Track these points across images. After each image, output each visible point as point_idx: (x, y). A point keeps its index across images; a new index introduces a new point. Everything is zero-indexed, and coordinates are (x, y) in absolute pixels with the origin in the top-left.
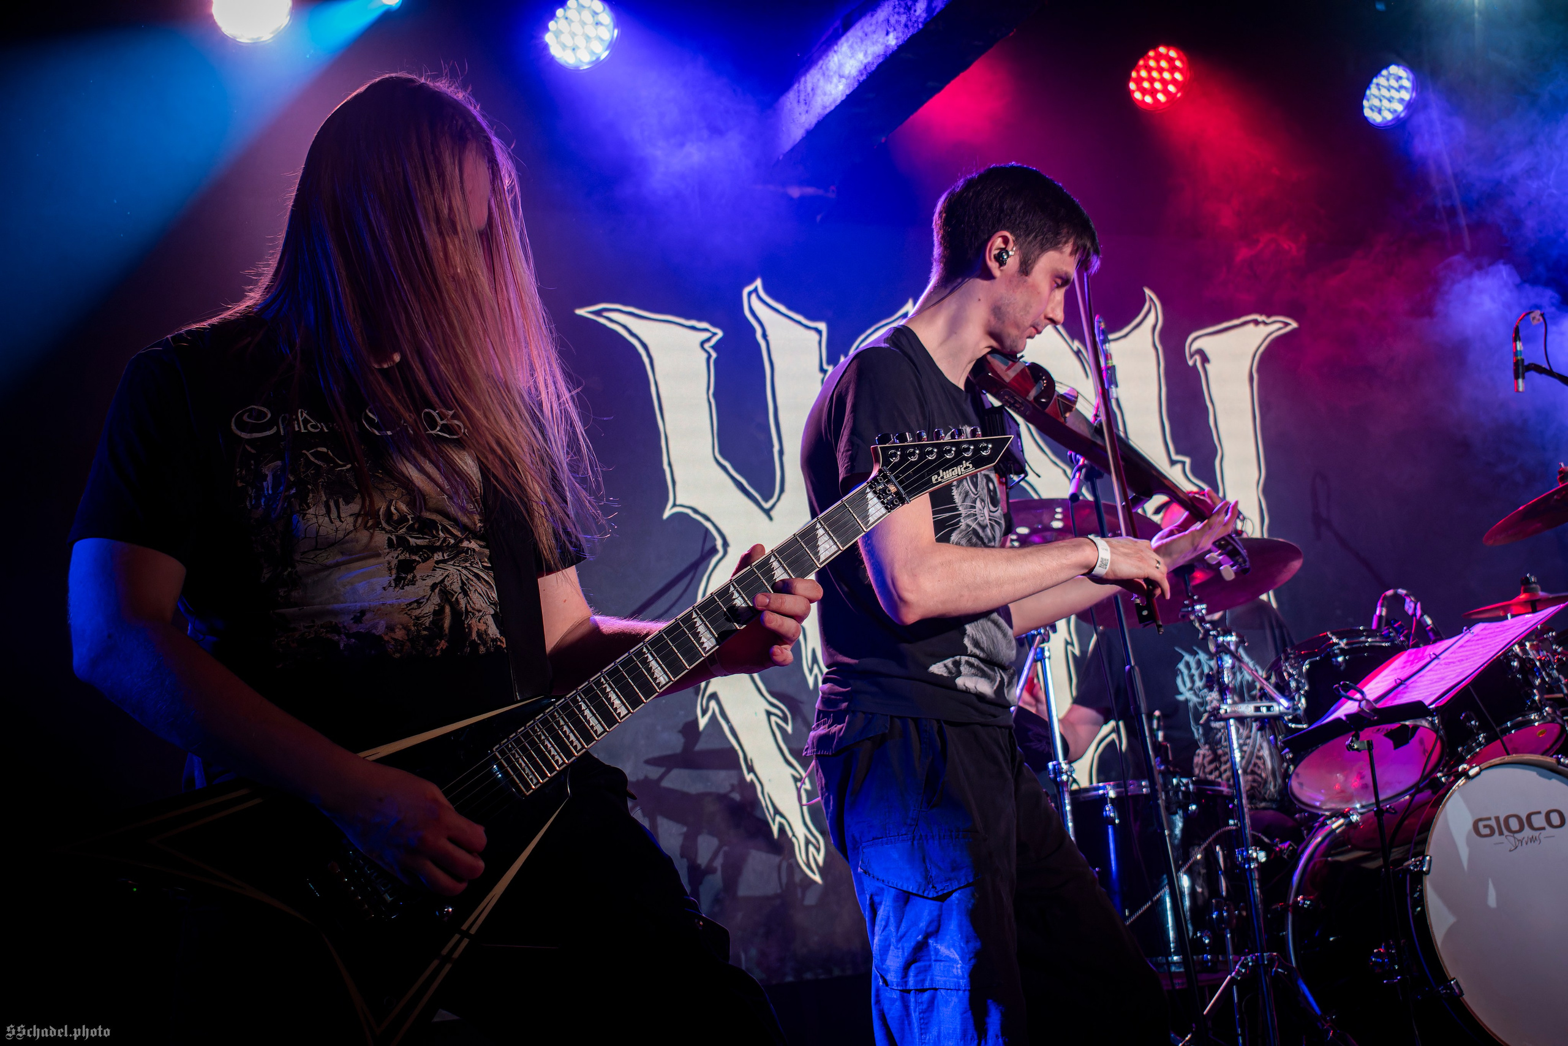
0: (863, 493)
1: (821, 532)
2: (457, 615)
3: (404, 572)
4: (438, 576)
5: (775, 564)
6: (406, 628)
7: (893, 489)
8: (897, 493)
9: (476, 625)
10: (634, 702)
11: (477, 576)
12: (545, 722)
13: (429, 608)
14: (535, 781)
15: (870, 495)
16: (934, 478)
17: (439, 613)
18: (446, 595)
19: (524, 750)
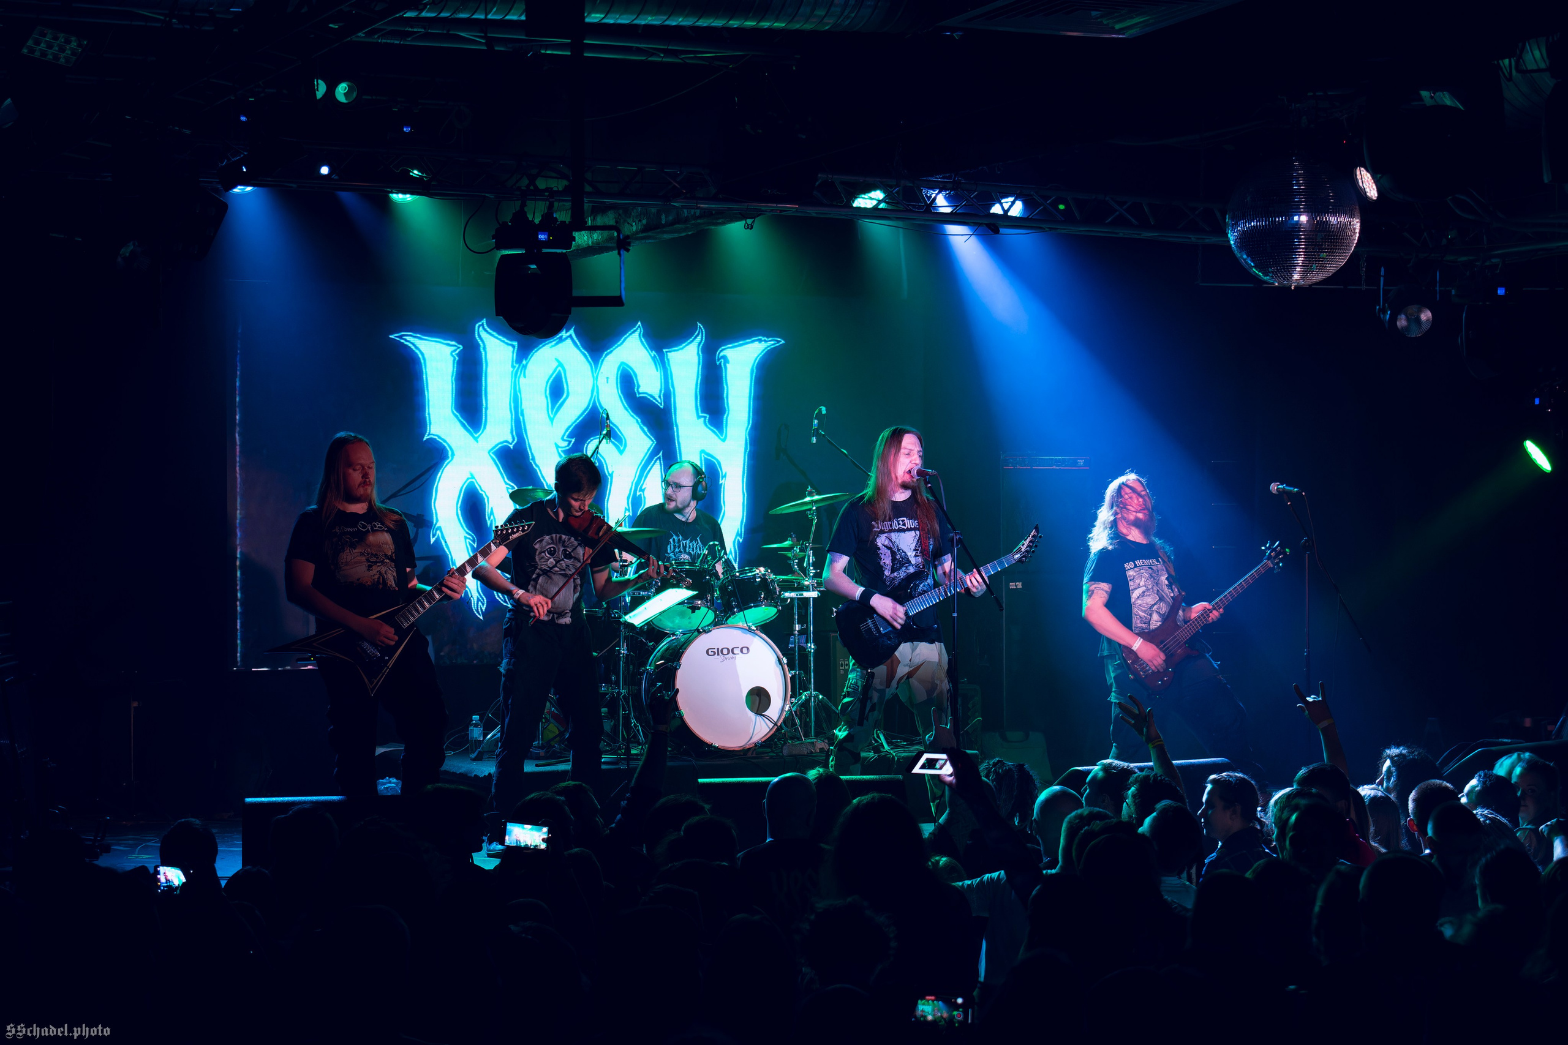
0: (490, 543)
1: (478, 555)
2: (383, 578)
3: (370, 567)
4: (379, 569)
5: (467, 565)
6: (371, 582)
7: (498, 541)
8: (499, 543)
9: (389, 583)
10: (431, 603)
11: (389, 569)
12: (408, 610)
13: (376, 577)
14: (406, 625)
15: (492, 544)
16: (510, 537)
17: (379, 578)
18: (381, 574)
19: (404, 618)
